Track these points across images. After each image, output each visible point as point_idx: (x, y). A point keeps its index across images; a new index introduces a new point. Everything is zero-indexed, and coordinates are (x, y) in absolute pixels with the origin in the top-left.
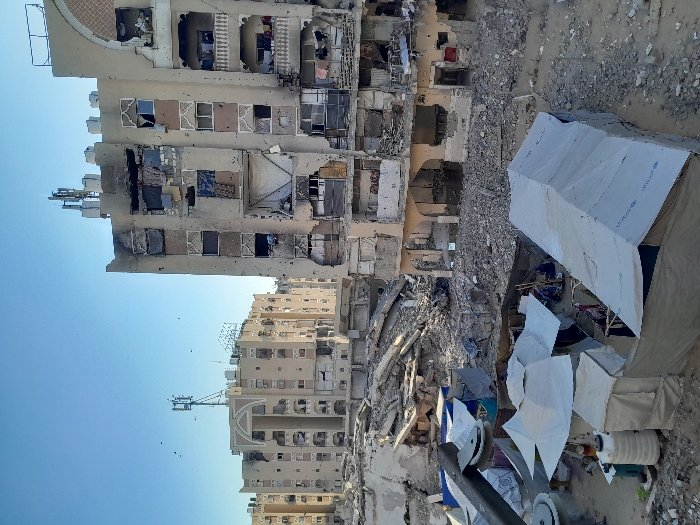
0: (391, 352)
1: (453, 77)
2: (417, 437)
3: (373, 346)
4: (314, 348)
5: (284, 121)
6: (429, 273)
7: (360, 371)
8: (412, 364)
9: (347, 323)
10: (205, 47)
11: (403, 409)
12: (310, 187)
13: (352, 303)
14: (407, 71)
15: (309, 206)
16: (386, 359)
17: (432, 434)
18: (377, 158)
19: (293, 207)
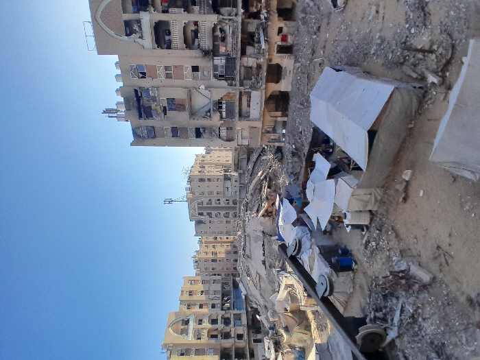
0: (256, 179)
1: (285, 49)
2: (268, 214)
3: (249, 177)
4: (223, 178)
5: (205, 73)
6: (273, 144)
7: (243, 187)
8: (266, 184)
9: (237, 166)
10: (167, 38)
11: (262, 202)
12: (218, 105)
13: (240, 158)
14: (263, 47)
15: (219, 114)
16: (254, 182)
17: (274, 213)
18: (250, 90)
19: (211, 115)
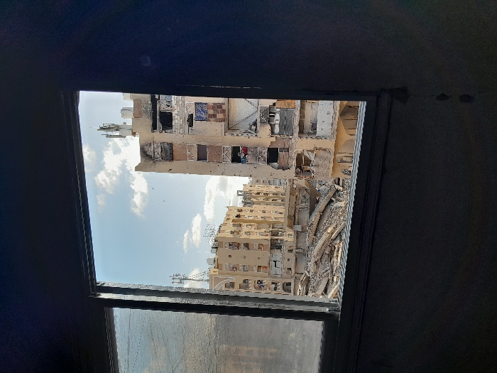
3: (312, 234)
4: (268, 244)
9: (293, 220)
12: (269, 114)
13: (297, 207)
15: (269, 127)
19: (258, 128)
